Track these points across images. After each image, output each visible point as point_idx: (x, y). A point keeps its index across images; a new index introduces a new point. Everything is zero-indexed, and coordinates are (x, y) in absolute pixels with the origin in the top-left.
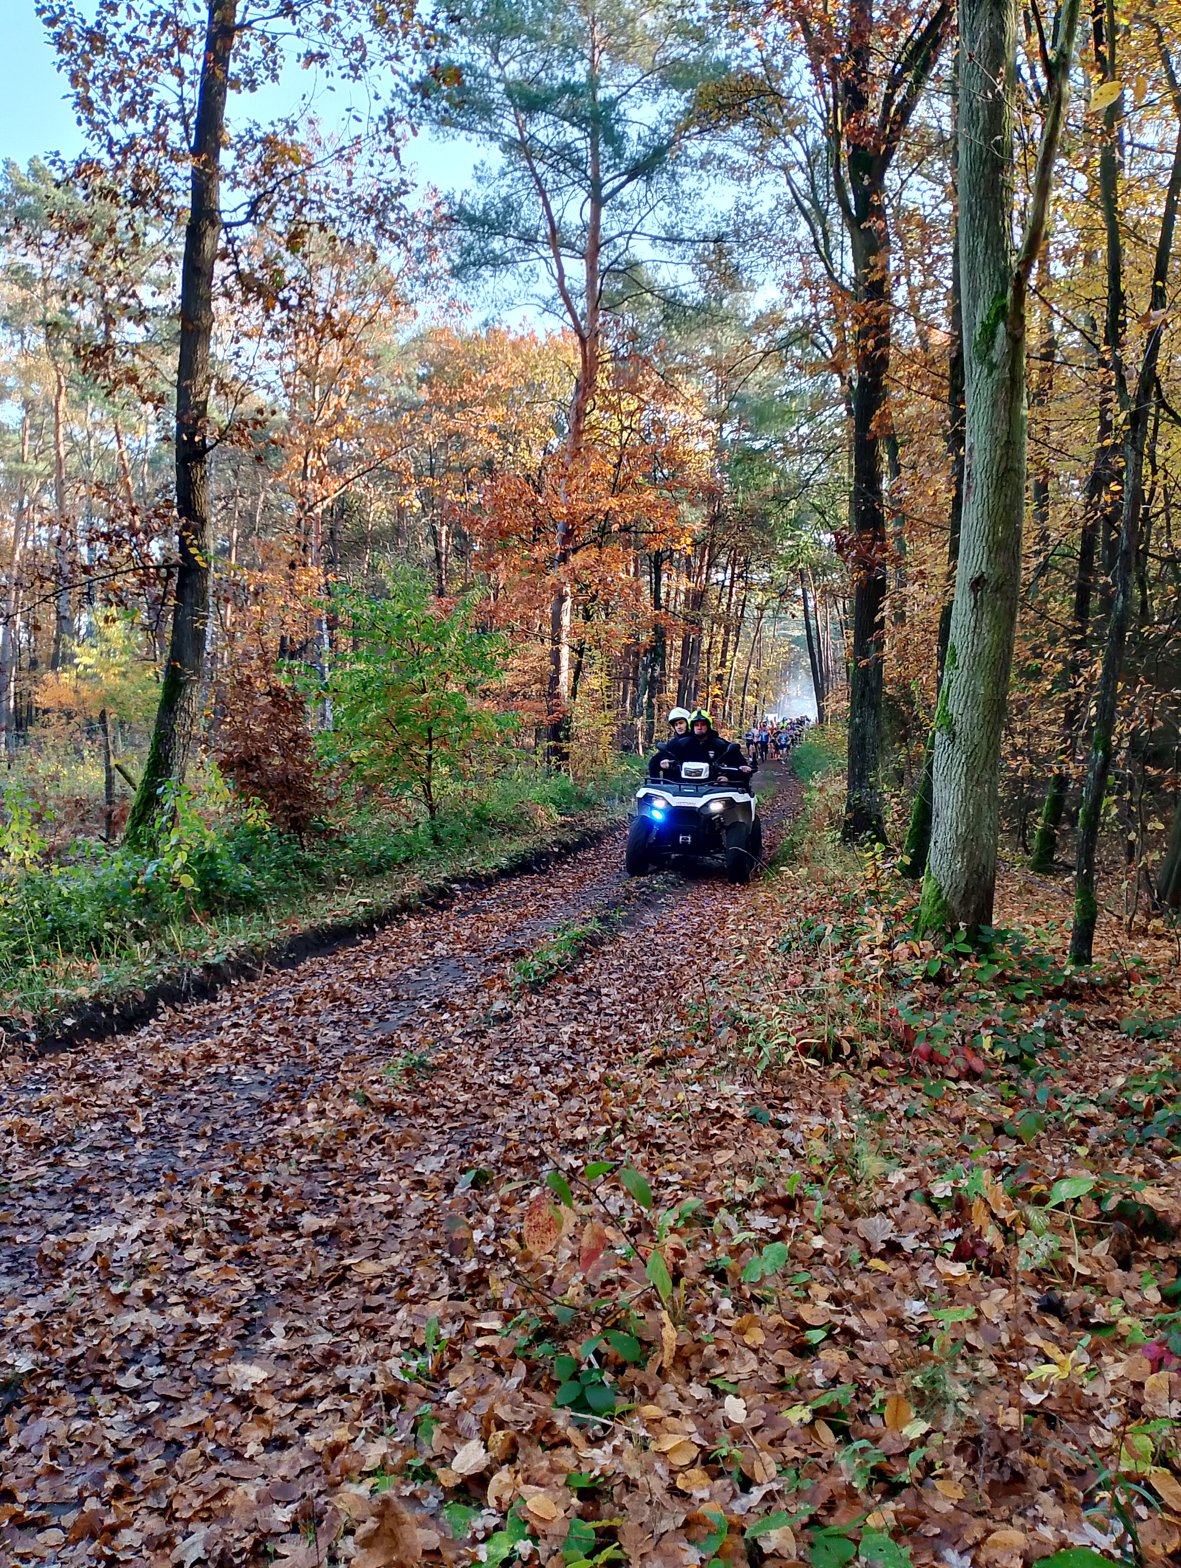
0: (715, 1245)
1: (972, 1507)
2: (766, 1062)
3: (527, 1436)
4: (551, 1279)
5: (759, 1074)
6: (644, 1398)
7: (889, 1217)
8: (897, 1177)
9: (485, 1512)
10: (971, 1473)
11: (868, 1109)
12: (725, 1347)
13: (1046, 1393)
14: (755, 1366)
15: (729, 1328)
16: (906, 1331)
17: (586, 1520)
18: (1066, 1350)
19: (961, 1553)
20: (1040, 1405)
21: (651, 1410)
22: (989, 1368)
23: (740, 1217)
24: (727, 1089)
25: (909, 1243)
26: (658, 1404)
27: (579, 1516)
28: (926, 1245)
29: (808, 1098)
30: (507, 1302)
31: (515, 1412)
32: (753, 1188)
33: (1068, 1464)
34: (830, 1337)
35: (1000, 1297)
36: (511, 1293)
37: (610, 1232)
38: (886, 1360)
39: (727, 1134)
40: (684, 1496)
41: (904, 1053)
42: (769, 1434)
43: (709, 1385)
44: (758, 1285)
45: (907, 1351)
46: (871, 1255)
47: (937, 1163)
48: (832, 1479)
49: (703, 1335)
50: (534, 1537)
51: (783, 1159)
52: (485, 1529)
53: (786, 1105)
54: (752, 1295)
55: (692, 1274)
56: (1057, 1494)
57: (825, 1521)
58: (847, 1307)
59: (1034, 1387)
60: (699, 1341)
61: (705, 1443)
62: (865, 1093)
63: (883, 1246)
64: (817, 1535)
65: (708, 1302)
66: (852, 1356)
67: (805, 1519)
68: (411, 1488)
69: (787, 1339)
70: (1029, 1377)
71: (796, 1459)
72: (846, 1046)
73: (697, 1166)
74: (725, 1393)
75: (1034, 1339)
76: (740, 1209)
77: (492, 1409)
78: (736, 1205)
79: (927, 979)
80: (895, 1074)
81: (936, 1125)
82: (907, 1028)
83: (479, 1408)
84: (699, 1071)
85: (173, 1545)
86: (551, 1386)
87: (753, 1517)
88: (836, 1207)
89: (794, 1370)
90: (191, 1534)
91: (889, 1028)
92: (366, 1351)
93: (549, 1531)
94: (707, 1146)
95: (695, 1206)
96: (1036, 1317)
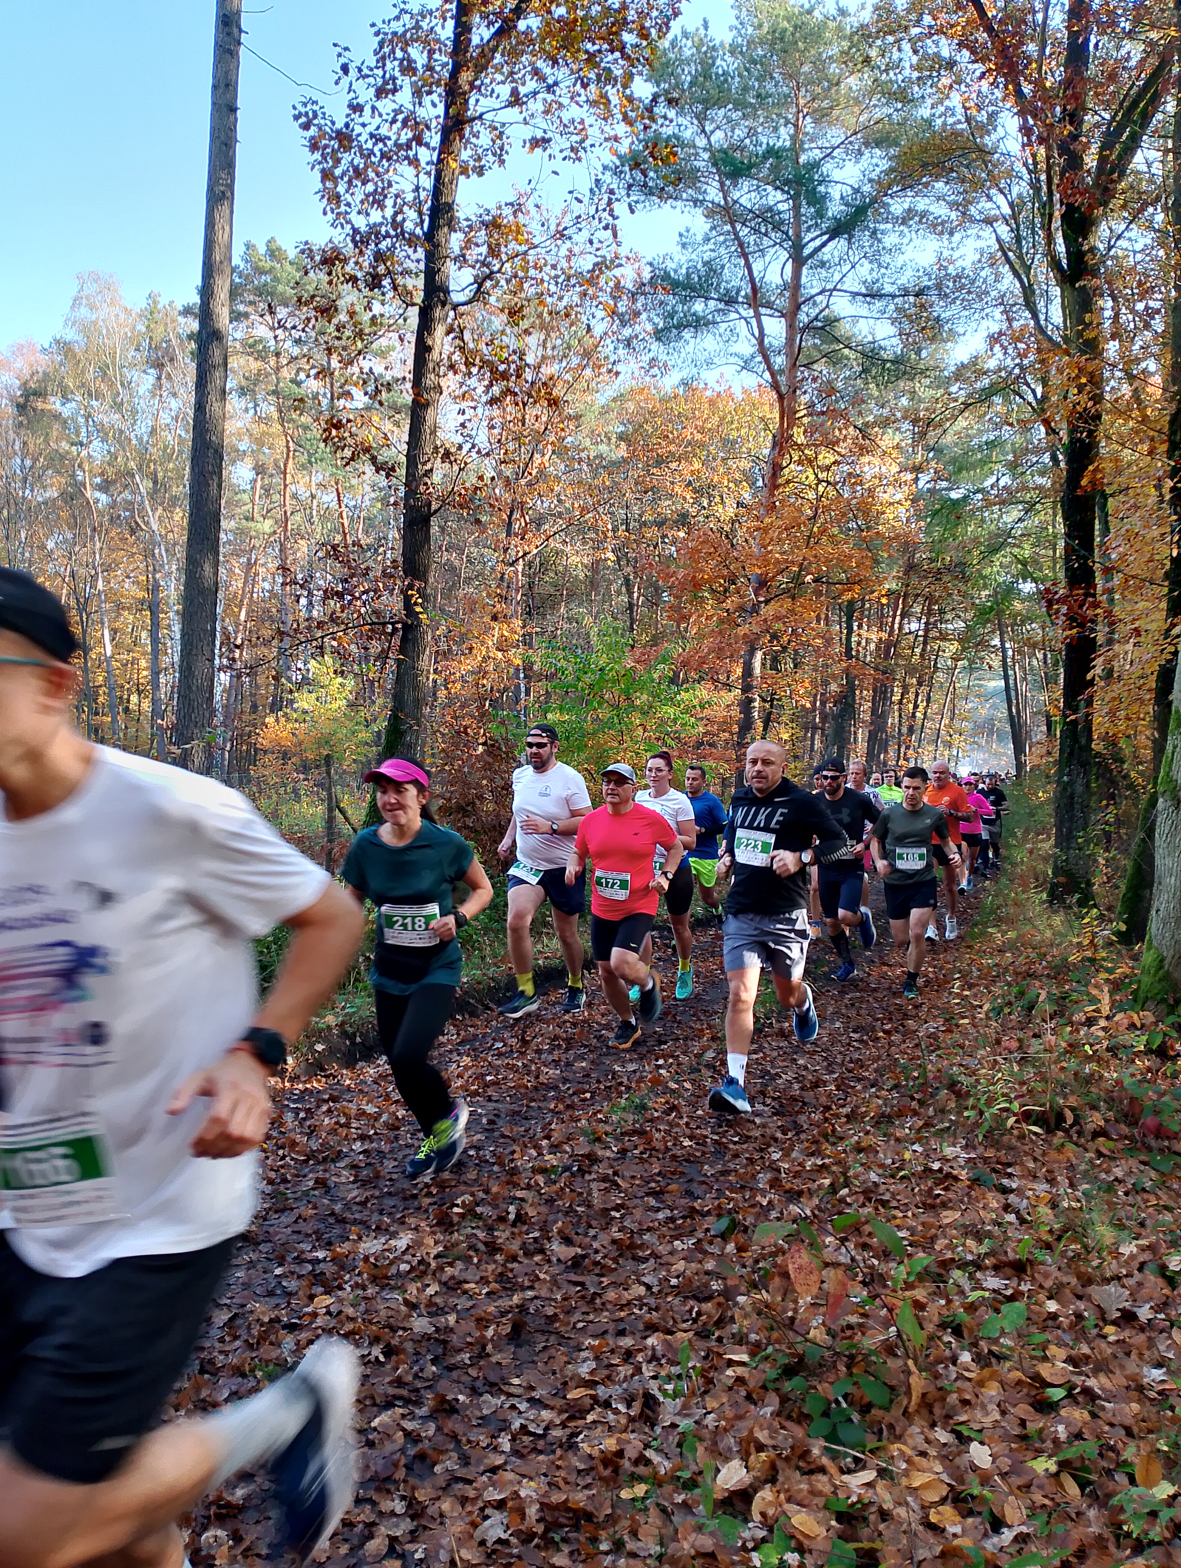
0: (949, 1301)
2: (986, 1126)
3: (787, 1459)
4: (792, 1319)
5: (981, 1138)
6: (892, 1437)
7: (1123, 1286)
8: (1128, 1249)
9: (751, 1525)
11: (1095, 1180)
12: (968, 1397)
14: (998, 1417)
15: (970, 1380)
16: (1146, 1397)
17: (847, 1541)
21: (899, 1449)
23: (971, 1277)
24: (949, 1151)
25: (1144, 1313)
26: (905, 1444)
27: (840, 1537)
28: (1162, 1316)
29: (1031, 1165)
31: (771, 1437)
32: (983, 1250)
34: (1069, 1396)
36: (756, 1328)
38: (1129, 1421)
39: (951, 1195)
40: (936, 1529)
41: (1129, 1126)
42: (1016, 1481)
43: (953, 1431)
44: (996, 1341)
45: (1149, 1415)
46: (1106, 1322)
47: (1169, 1238)
48: (1081, 1529)
49: (945, 1383)
50: (801, 1549)
51: (1010, 1223)
52: (753, 1540)
53: (1009, 1170)
54: (990, 1352)
55: (930, 1327)
58: (1086, 1369)
60: (941, 1389)
61: (954, 1483)
62: (1090, 1163)
63: (1118, 1314)
65: (948, 1353)
66: (1094, 1415)
67: (1057, 1563)
68: (683, 1497)
69: (1027, 1395)
71: (1044, 1506)
72: (1069, 1115)
73: (923, 1224)
74: (970, 1439)
76: (971, 1269)
77: (751, 1432)
78: (967, 1264)
79: (1149, 1051)
80: (1120, 1146)
81: (1165, 1199)
82: (1133, 1100)
83: (738, 1430)
84: (919, 1131)
85: (474, 1525)
86: (803, 1419)
87: (1007, 1557)
88: (1067, 1273)
89: (1036, 1424)
90: (486, 1518)
91: (1113, 1099)
92: (624, 1370)
93: (813, 1547)
94: (932, 1205)
95: (925, 1263)
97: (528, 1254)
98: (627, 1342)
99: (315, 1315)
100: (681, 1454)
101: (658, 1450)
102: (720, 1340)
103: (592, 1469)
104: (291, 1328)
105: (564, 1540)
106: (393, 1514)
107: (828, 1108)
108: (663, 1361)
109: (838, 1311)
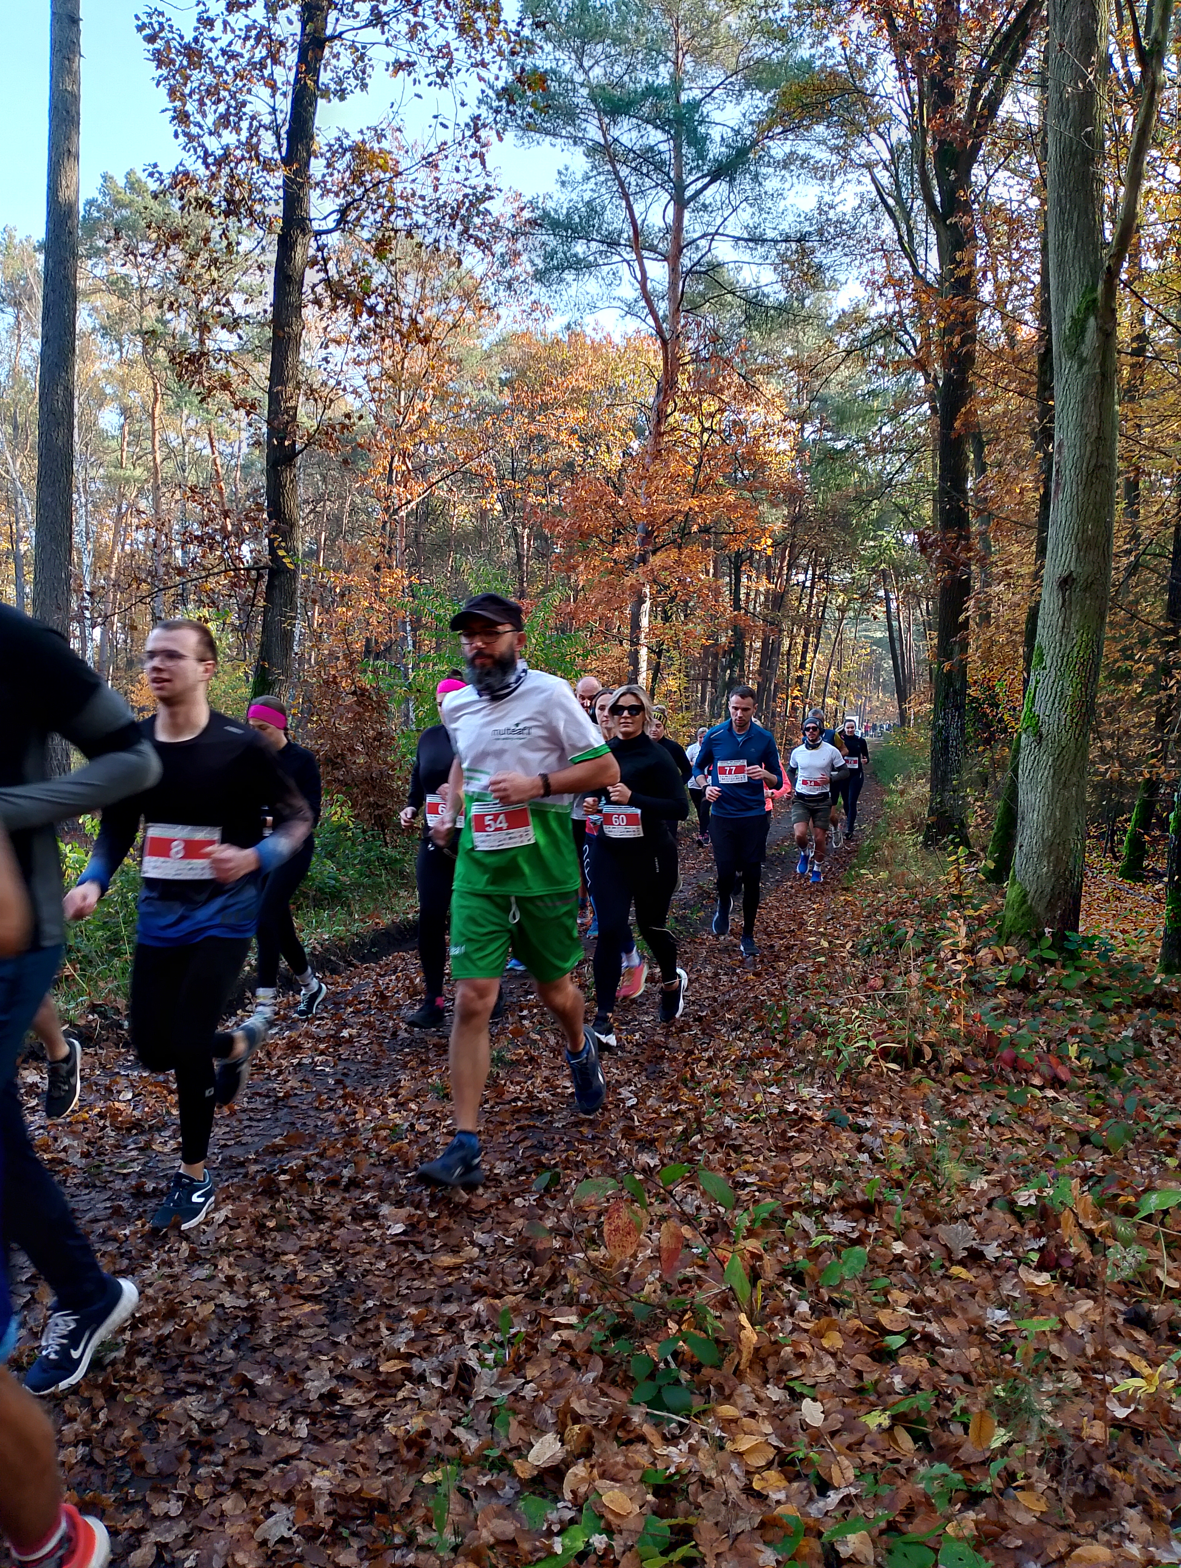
0: (793, 1248)
1: (1054, 1520)
2: (844, 1065)
3: (602, 1431)
4: (627, 1275)
5: (838, 1077)
6: (721, 1398)
7: (971, 1224)
8: (980, 1184)
9: (560, 1505)
10: (1055, 1485)
11: (950, 1116)
12: (803, 1350)
13: (1133, 1407)
14: (833, 1370)
15: (806, 1331)
16: (988, 1339)
17: (662, 1517)
18: (1154, 1364)
20: (1126, 1419)
21: (727, 1410)
22: (1074, 1380)
23: (818, 1221)
25: (992, 1251)
26: (734, 1405)
27: (655, 1513)
28: (1010, 1254)
29: (888, 1103)
30: (584, 1296)
31: (591, 1407)
32: (833, 1191)
33: (1156, 1481)
34: (909, 1343)
35: (1084, 1309)
36: (588, 1287)
37: (686, 1231)
38: (966, 1368)
39: (805, 1137)
40: (761, 1497)
41: (986, 1059)
42: (848, 1438)
43: (786, 1388)
44: (836, 1288)
45: (989, 1359)
46: (953, 1262)
47: (1020, 1172)
48: (910, 1486)
49: (780, 1337)
50: (609, 1531)
51: (863, 1163)
52: (561, 1522)
53: (866, 1109)
54: (830, 1298)
55: (769, 1276)
56: (1145, 1511)
57: (904, 1528)
58: (928, 1313)
59: (1119, 1400)
60: (776, 1342)
61: (782, 1445)
62: (946, 1098)
63: (965, 1254)
64: (897, 1542)
65: (785, 1303)
66: (933, 1363)
67: (883, 1525)
68: (488, 1478)
69: (866, 1344)
70: (1114, 1391)
71: (874, 1464)
72: (927, 1050)
73: (774, 1168)
74: (802, 1396)
75: (1120, 1352)
76: (818, 1212)
77: (568, 1403)
78: (814, 1207)
79: (1011, 984)
80: (978, 1080)
81: (1020, 1133)
82: (990, 1034)
83: (555, 1401)
84: (778, 1073)
85: (256, 1524)
86: (628, 1382)
87: (830, 1521)
88: (916, 1212)
89: (872, 1375)
90: (272, 1513)
91: (971, 1034)
92: (445, 1340)
93: (624, 1526)
94: (785, 1148)
95: (771, 1208)
96: (1122, 1330)
97: (357, 1218)
98: (451, 1309)
100: (492, 1430)
101: (468, 1427)
102: (550, 1301)
103: (396, 1451)
105: (355, 1535)
106: (167, 1517)
107: (690, 1053)
108: (487, 1328)
109: (677, 1264)
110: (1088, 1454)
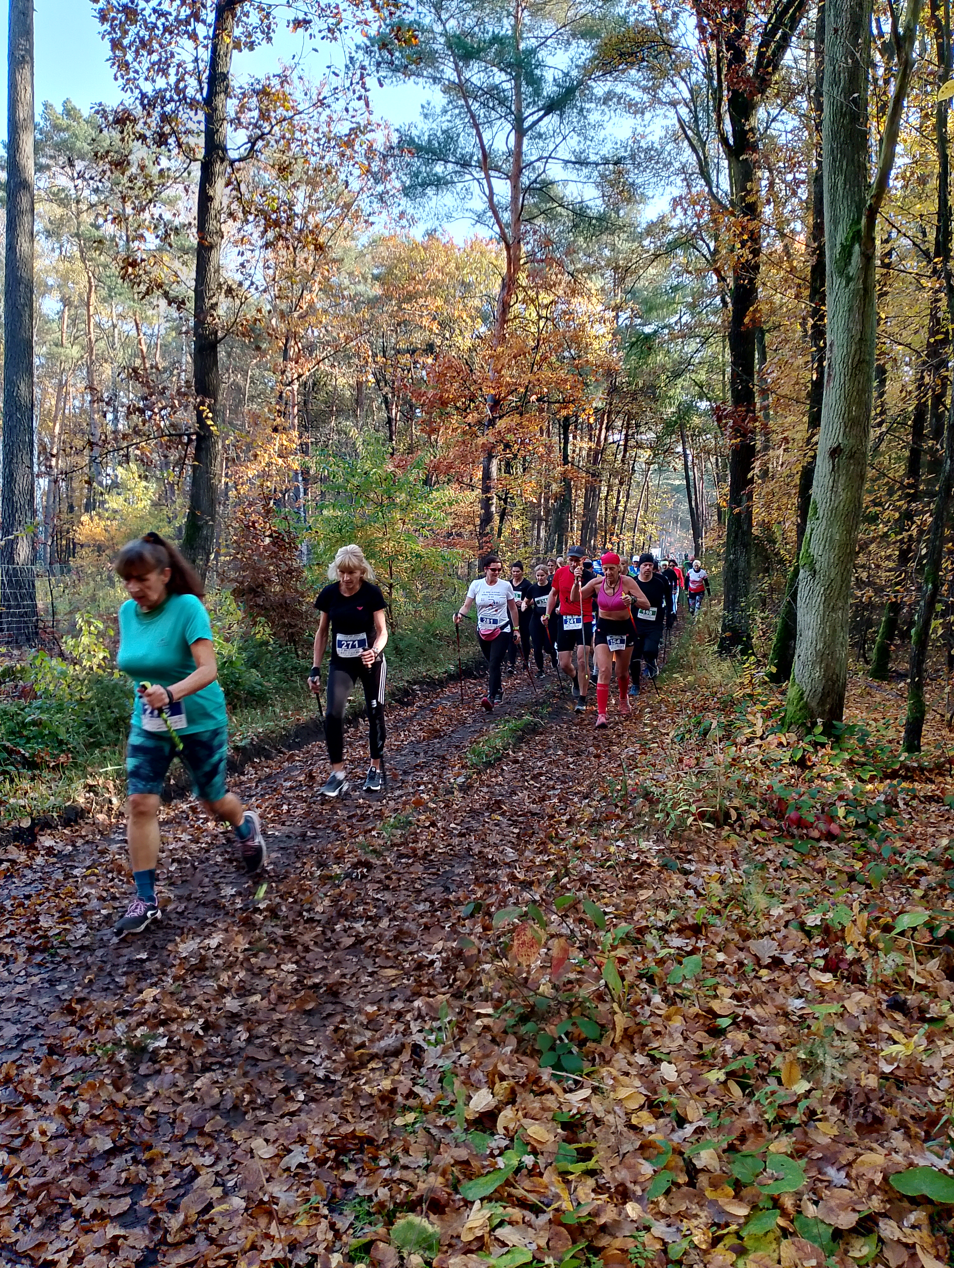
0: (644, 958)
1: (844, 1140)
2: (672, 825)
3: (523, 1085)
4: (526, 979)
5: (668, 834)
6: (603, 1062)
7: (773, 939)
8: (777, 911)
9: (496, 1137)
10: (843, 1118)
11: (752, 861)
12: (659, 1029)
13: (896, 1065)
14: (682, 1042)
15: (660, 1016)
16: (790, 1020)
17: (570, 1143)
18: (908, 1036)
19: (838, 1170)
20: (891, 1073)
21: (608, 1071)
22: (853, 1047)
23: (661, 938)
24: (644, 845)
25: (789, 959)
26: (612, 1067)
27: (564, 1141)
28: (802, 960)
29: (705, 852)
31: (512, 1070)
32: (670, 918)
33: (913, 1113)
34: (734, 1023)
35: (858, 998)
36: (498, 988)
38: (777, 1040)
39: (646, 878)
40: (636, 1129)
41: (778, 819)
42: (695, 1089)
43: (648, 1055)
44: (679, 986)
45: (792, 1033)
46: (761, 967)
47: (807, 902)
48: (742, 1120)
49: (642, 1020)
50: (535, 1152)
51: (690, 897)
52: (499, 1148)
53: (689, 857)
54: (675, 994)
55: (630, 978)
56: (905, 1132)
57: (740, 1148)
58: (746, 1002)
59: (886, 1060)
60: (639, 1024)
61: (649, 1094)
62: (749, 849)
63: (770, 960)
64: (736, 1156)
65: (644, 997)
66: (752, 1036)
67: (725, 1146)
68: (443, 1120)
69: (703, 1024)
70: (883, 1054)
71: (716, 1105)
72: (733, 814)
73: (625, 901)
74: (661, 1060)
75: (885, 1027)
76: (661, 933)
77: (496, 1066)
78: (658, 929)
79: (792, 763)
80: (771, 834)
81: (804, 874)
82: (780, 800)
83: (486, 1066)
84: (621, 830)
85: (280, 1157)
86: (535, 1053)
87: (688, 1144)
88: (732, 932)
89: (710, 1045)
90: (290, 1151)
91: (766, 800)
92: (397, 1028)
93: (544, 1149)
94: (631, 887)
95: (627, 930)
96: (885, 1012)
97: (318, 944)
98: (397, 1006)
99: (144, 1002)
100: (442, 1087)
101: (423, 1086)
102: (470, 998)
103: (372, 1104)
104: (124, 1014)
105: (352, 1161)
107: (553, 817)
108: (427, 1018)
109: (561, 970)
110: (866, 1094)
